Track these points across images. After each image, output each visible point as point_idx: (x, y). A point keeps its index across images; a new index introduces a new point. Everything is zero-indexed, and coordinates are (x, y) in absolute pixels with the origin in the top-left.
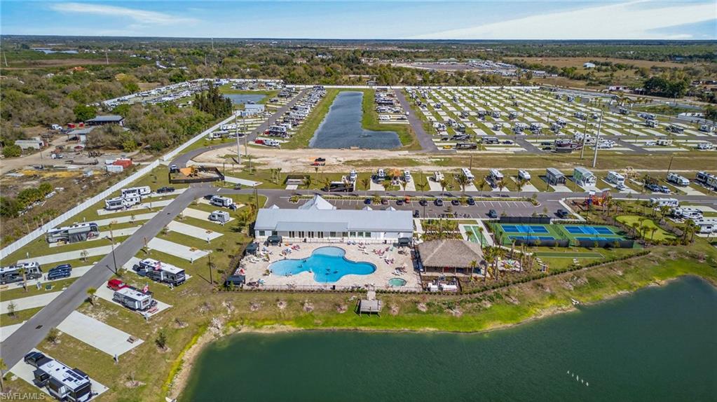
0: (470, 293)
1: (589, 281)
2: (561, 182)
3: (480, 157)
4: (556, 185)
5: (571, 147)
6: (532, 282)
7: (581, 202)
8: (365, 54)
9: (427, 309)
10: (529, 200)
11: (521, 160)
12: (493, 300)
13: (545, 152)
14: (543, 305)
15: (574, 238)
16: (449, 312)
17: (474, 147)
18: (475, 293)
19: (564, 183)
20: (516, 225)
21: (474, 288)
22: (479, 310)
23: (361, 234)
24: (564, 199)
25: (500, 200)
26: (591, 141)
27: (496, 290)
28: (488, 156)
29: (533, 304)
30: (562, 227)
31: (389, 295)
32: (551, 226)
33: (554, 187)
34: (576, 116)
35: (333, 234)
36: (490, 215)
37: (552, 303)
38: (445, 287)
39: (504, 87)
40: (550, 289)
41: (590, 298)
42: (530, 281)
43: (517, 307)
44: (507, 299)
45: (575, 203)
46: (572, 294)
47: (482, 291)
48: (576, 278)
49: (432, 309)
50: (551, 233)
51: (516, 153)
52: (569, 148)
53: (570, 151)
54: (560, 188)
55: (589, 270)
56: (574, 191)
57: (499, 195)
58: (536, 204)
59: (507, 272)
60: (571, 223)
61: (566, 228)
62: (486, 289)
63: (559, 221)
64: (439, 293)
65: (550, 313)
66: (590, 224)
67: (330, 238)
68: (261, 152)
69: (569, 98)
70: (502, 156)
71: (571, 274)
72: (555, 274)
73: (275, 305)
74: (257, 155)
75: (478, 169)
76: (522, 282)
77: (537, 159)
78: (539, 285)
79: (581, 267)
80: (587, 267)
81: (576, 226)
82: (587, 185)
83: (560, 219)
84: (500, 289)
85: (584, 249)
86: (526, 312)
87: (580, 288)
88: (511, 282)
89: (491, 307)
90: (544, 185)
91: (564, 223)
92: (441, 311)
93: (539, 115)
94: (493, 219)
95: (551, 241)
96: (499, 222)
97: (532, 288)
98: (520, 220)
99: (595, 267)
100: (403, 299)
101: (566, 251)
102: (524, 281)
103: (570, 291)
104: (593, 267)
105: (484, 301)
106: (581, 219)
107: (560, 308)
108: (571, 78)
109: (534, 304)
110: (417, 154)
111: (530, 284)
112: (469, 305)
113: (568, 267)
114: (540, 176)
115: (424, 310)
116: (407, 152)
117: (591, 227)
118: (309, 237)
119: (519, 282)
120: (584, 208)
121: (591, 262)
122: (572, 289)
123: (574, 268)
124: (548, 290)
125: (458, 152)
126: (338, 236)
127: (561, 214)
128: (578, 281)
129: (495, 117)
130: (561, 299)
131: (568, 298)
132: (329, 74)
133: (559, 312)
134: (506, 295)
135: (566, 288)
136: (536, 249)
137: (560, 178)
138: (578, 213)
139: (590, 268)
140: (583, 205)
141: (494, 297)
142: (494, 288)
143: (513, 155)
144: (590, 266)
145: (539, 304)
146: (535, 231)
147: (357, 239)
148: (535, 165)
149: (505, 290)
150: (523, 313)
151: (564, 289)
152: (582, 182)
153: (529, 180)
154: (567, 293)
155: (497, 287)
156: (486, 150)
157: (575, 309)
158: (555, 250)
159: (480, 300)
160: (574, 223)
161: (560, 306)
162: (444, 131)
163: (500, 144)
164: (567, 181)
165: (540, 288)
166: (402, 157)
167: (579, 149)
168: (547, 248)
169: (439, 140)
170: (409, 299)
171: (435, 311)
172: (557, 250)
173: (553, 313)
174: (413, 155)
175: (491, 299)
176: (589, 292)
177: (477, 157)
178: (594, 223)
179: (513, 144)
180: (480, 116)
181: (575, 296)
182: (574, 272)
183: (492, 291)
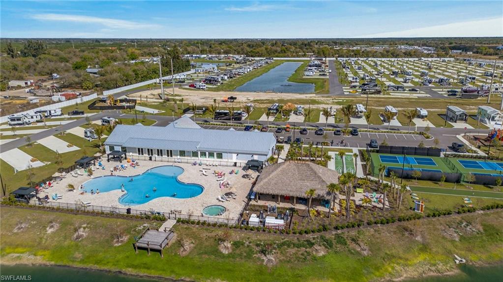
0: (300, 233)
1: (485, 230)
2: (462, 120)
3: (382, 99)
4: (456, 122)
5: (478, 93)
6: (397, 223)
7: (484, 138)
8: (319, 43)
9: (231, 251)
10: (421, 134)
11: (423, 103)
12: (331, 246)
13: (450, 98)
14: (407, 260)
15: (468, 173)
16: (259, 258)
17: (379, 92)
18: (306, 232)
19: (466, 120)
20: (397, 156)
21: (309, 227)
22: (305, 259)
23: (211, 155)
24: (463, 134)
25: (388, 132)
26: (499, 90)
27: (339, 232)
28: (391, 99)
29: (390, 258)
30: (456, 162)
31: (191, 226)
32: (441, 158)
33: (453, 124)
34: (486, 75)
35: (182, 153)
36: (370, 145)
37: (421, 258)
38: (271, 221)
39: (422, 58)
40: (423, 237)
41: (484, 257)
42: (393, 222)
43: (365, 260)
44: (353, 245)
45: (476, 139)
46: (456, 247)
47: (319, 231)
48: (464, 224)
49: (238, 252)
50: (439, 165)
51: (419, 98)
52: (476, 93)
53: (476, 97)
54: (459, 125)
55: (486, 215)
56: (476, 128)
57: (388, 129)
58: (428, 138)
59: (365, 208)
60: (468, 157)
61: (461, 162)
62: (325, 229)
63: (452, 155)
64: (258, 229)
65: (415, 274)
66: (492, 159)
67: (179, 157)
68: (187, 92)
69: (480, 64)
70: (404, 100)
71: (458, 218)
72: (434, 216)
73: (45, 227)
74: (183, 94)
75: (377, 108)
76: (382, 223)
77: (440, 102)
78: (406, 229)
79: (474, 210)
80: (483, 209)
81: (474, 160)
82: (493, 123)
83: (454, 153)
84: (346, 230)
85: (482, 186)
86: (377, 269)
87: (470, 238)
88: (366, 221)
89: (324, 256)
90: (442, 122)
91: (459, 156)
92: (249, 256)
93: (450, 74)
94: (372, 149)
95: (437, 175)
96: (377, 152)
97: (395, 233)
98: (403, 151)
99: (495, 210)
100: (204, 234)
101: (455, 187)
102: (385, 221)
103: (453, 241)
104: (492, 211)
105: (316, 247)
106: (481, 153)
107: (433, 268)
108: (485, 55)
109: (394, 257)
110: (323, 97)
111: (393, 227)
112: (292, 251)
113: (454, 207)
114: (438, 115)
115: (225, 252)
116: (314, 95)
117: (494, 162)
118: (158, 155)
119: (375, 223)
120: (486, 144)
121: (490, 204)
122: (457, 239)
123: (462, 210)
124: (419, 238)
125: (362, 95)
126: (188, 156)
127: (456, 147)
128: (468, 228)
129: (407, 75)
130: (437, 252)
131: (449, 253)
132: (283, 52)
133: (432, 274)
134: (353, 240)
135: (448, 237)
136: (415, 183)
137: (460, 116)
138: (479, 147)
139: (488, 212)
140: (486, 141)
141: (334, 242)
142: (336, 228)
143: (416, 99)
144: (488, 209)
145: (400, 258)
146: (418, 163)
147: (207, 160)
148: (437, 107)
149: (353, 233)
150: (372, 270)
151: (444, 237)
152: (486, 120)
153: (426, 116)
154: (449, 246)
155: (342, 228)
156: (390, 95)
157: (456, 271)
158: (440, 185)
159: (311, 244)
160: (472, 157)
161: (435, 265)
162: (356, 82)
163: (406, 92)
164: (469, 119)
165: (406, 234)
166: (307, 98)
167: (487, 96)
168: (430, 183)
169: (349, 88)
170: (213, 234)
171: (241, 255)
172: (443, 185)
173: (421, 274)
174: (318, 97)
175: (328, 244)
176: (483, 247)
177: (380, 100)
178: (497, 159)
179: (418, 92)
180: (394, 73)
181: (461, 250)
182: (463, 215)
183: (334, 233)
